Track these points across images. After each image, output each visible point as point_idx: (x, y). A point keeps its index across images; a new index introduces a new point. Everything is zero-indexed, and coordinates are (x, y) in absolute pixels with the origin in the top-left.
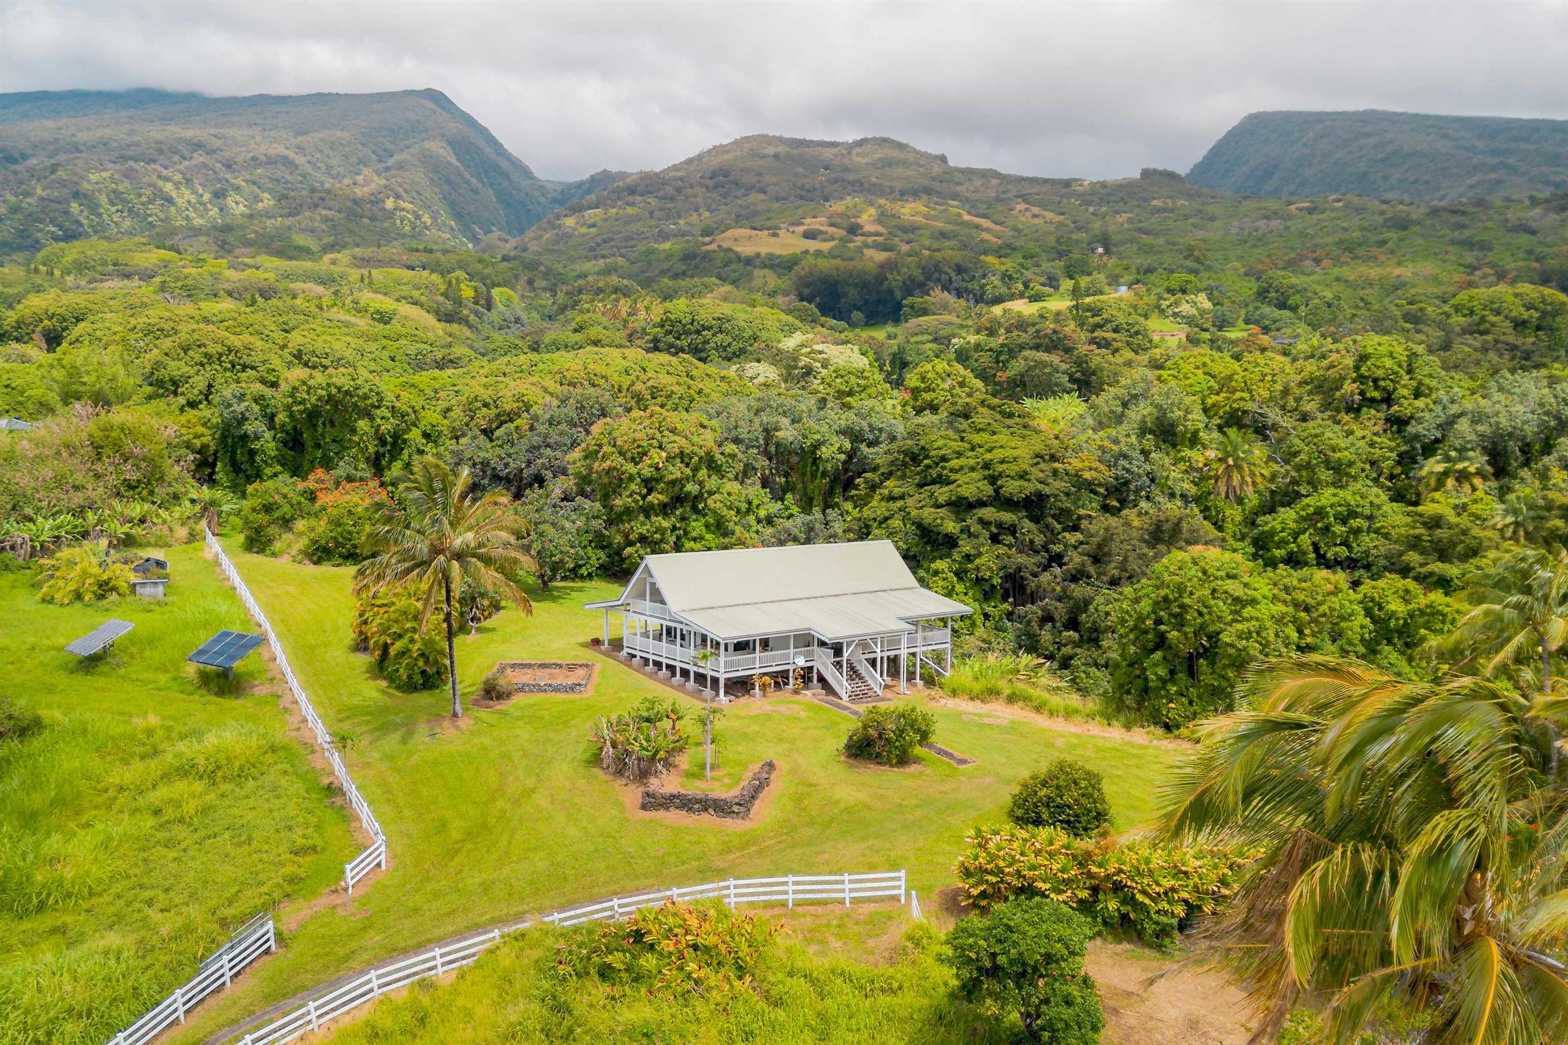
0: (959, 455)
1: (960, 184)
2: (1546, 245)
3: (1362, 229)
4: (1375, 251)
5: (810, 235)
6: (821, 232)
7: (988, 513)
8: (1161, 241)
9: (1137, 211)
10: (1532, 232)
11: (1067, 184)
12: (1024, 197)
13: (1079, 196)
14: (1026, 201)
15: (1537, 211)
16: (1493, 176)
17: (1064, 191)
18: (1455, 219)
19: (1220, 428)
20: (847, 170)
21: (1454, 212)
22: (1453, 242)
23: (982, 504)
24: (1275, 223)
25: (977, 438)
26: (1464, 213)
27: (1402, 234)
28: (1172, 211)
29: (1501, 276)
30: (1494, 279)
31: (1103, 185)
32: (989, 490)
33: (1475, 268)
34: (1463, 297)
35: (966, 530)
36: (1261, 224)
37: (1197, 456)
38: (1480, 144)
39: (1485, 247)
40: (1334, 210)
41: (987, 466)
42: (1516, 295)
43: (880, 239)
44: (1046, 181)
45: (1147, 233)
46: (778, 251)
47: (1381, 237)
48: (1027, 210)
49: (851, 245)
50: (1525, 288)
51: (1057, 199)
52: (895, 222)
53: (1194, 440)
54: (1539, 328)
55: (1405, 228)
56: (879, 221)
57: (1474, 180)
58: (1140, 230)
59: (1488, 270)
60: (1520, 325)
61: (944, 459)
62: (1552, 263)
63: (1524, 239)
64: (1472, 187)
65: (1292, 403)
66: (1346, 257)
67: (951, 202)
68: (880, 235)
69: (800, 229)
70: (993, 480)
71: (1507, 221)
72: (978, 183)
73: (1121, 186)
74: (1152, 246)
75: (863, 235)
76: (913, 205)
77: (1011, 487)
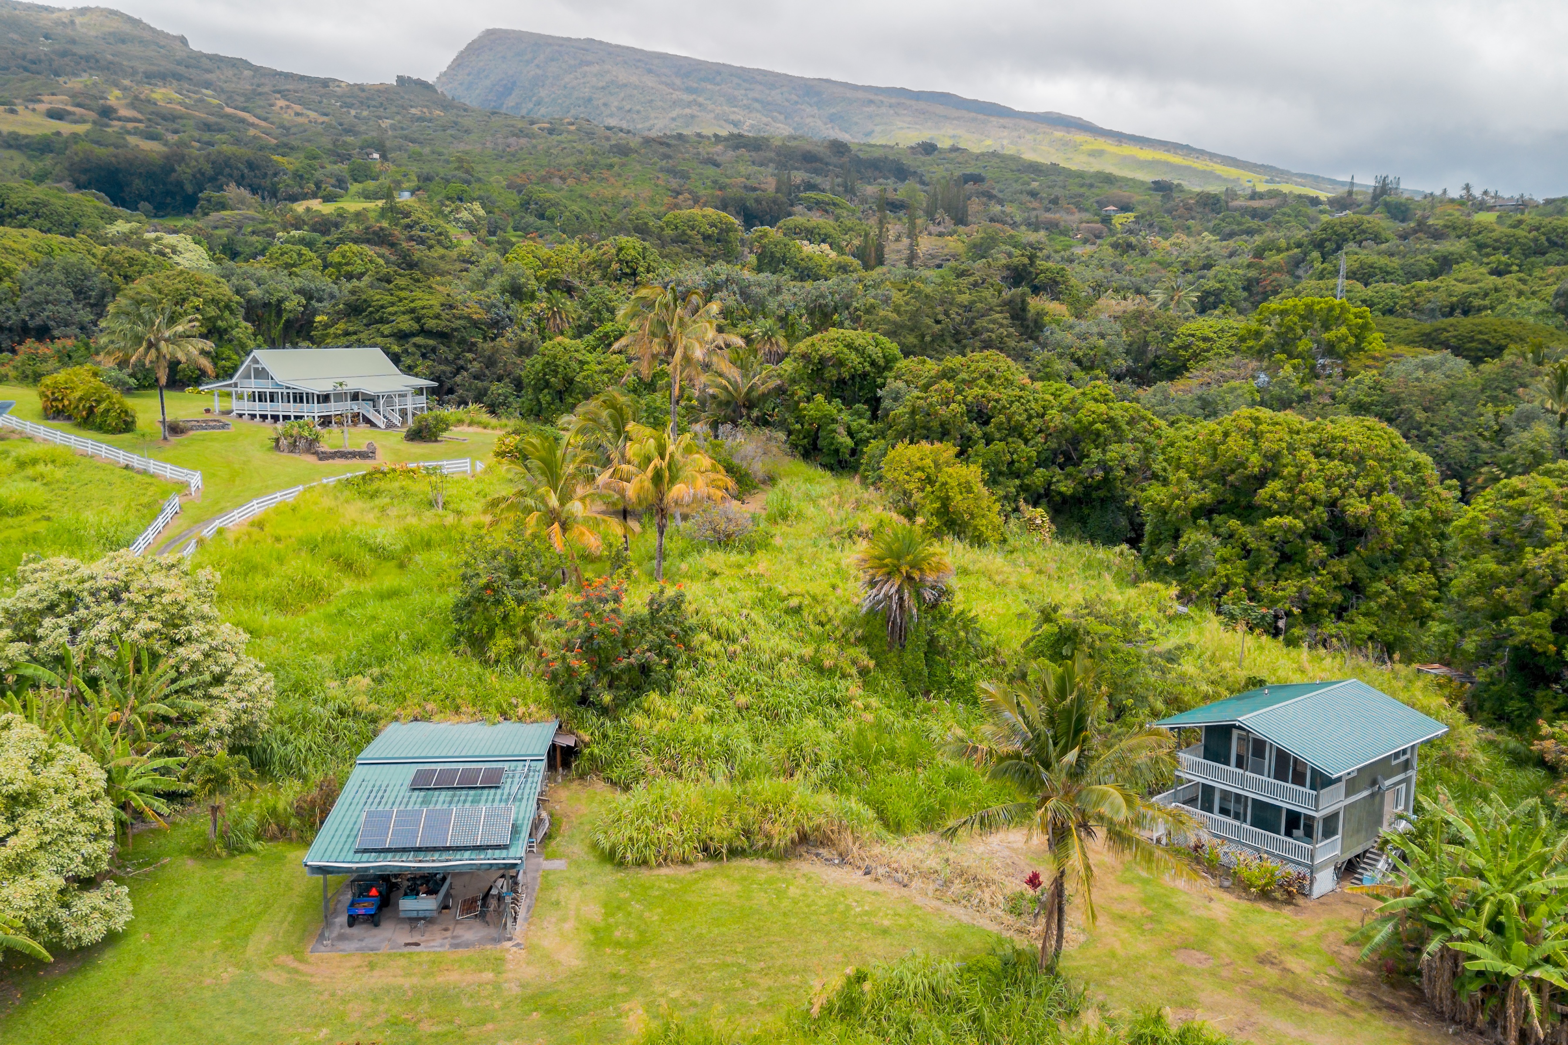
0: (393, 304)
1: (210, 71)
2: (727, 177)
3: (593, 153)
4: (606, 174)
5: (55, 115)
6: (69, 113)
7: (418, 340)
8: (427, 150)
9: (398, 117)
10: (717, 165)
11: (325, 83)
12: (283, 94)
13: (339, 98)
14: (284, 97)
15: (720, 148)
16: (688, 111)
17: (323, 91)
18: (663, 150)
19: (547, 290)
20: (73, 42)
21: (661, 144)
22: (662, 170)
23: (413, 335)
24: (523, 141)
25: (403, 294)
26: (668, 145)
27: (624, 159)
28: (430, 121)
29: (696, 200)
30: (691, 202)
31: (361, 88)
32: (416, 326)
33: (679, 193)
34: (670, 215)
35: (406, 351)
36: (512, 140)
37: (536, 307)
38: (678, 82)
39: (685, 176)
40: (569, 132)
41: (413, 311)
42: (704, 216)
43: (141, 126)
44: (303, 78)
45: (413, 141)
46: (23, 131)
47: (609, 161)
48: (288, 107)
49: (109, 130)
50: (709, 211)
51: (317, 99)
52: (151, 108)
53: (532, 297)
54: (718, 241)
55: (626, 155)
56: (132, 106)
57: (674, 114)
58: (406, 138)
59: (687, 195)
60: (707, 238)
61: (382, 307)
62: (730, 192)
63: (711, 171)
64: (674, 119)
65: (584, 274)
66: (584, 177)
67: (204, 91)
68: (140, 121)
69: (42, 107)
70: (418, 320)
71: (699, 154)
72: (229, 73)
73: (379, 91)
74: (420, 154)
75: (119, 119)
76: (163, 90)
77: (431, 324)
